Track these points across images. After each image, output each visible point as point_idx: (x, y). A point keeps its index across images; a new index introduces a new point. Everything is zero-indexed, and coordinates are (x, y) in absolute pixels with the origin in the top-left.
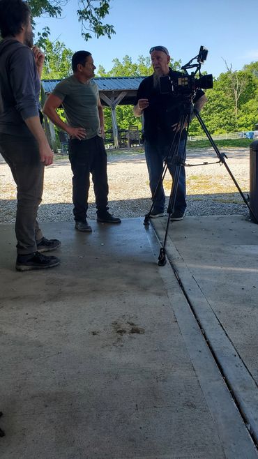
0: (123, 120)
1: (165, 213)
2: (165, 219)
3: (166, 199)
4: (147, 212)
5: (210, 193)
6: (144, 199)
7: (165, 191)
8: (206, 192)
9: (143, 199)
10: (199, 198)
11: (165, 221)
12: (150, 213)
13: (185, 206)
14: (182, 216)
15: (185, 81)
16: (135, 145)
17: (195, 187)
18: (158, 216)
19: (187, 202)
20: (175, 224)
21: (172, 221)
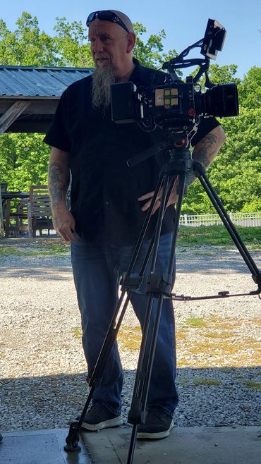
0: (16, 166)
1: (123, 418)
2: (123, 436)
3: (125, 379)
4: (73, 414)
5: (238, 364)
6: (68, 377)
7: (122, 355)
8: (228, 362)
9: (63, 377)
10: (211, 378)
11: (122, 441)
12: (82, 419)
13: (175, 399)
14: (165, 429)
15: (171, 97)
16: (45, 232)
17: (201, 348)
18: (102, 425)
19: (179, 388)
20: (147, 448)
21: (142, 440)
